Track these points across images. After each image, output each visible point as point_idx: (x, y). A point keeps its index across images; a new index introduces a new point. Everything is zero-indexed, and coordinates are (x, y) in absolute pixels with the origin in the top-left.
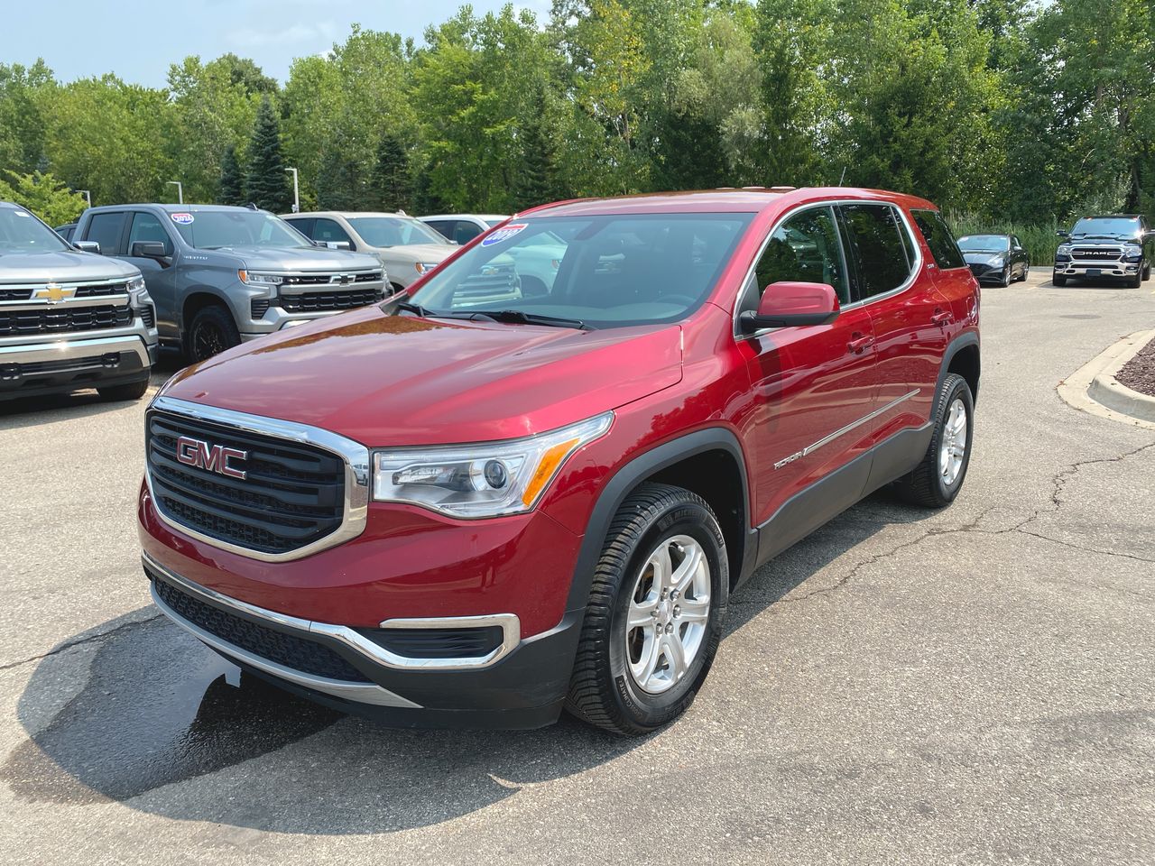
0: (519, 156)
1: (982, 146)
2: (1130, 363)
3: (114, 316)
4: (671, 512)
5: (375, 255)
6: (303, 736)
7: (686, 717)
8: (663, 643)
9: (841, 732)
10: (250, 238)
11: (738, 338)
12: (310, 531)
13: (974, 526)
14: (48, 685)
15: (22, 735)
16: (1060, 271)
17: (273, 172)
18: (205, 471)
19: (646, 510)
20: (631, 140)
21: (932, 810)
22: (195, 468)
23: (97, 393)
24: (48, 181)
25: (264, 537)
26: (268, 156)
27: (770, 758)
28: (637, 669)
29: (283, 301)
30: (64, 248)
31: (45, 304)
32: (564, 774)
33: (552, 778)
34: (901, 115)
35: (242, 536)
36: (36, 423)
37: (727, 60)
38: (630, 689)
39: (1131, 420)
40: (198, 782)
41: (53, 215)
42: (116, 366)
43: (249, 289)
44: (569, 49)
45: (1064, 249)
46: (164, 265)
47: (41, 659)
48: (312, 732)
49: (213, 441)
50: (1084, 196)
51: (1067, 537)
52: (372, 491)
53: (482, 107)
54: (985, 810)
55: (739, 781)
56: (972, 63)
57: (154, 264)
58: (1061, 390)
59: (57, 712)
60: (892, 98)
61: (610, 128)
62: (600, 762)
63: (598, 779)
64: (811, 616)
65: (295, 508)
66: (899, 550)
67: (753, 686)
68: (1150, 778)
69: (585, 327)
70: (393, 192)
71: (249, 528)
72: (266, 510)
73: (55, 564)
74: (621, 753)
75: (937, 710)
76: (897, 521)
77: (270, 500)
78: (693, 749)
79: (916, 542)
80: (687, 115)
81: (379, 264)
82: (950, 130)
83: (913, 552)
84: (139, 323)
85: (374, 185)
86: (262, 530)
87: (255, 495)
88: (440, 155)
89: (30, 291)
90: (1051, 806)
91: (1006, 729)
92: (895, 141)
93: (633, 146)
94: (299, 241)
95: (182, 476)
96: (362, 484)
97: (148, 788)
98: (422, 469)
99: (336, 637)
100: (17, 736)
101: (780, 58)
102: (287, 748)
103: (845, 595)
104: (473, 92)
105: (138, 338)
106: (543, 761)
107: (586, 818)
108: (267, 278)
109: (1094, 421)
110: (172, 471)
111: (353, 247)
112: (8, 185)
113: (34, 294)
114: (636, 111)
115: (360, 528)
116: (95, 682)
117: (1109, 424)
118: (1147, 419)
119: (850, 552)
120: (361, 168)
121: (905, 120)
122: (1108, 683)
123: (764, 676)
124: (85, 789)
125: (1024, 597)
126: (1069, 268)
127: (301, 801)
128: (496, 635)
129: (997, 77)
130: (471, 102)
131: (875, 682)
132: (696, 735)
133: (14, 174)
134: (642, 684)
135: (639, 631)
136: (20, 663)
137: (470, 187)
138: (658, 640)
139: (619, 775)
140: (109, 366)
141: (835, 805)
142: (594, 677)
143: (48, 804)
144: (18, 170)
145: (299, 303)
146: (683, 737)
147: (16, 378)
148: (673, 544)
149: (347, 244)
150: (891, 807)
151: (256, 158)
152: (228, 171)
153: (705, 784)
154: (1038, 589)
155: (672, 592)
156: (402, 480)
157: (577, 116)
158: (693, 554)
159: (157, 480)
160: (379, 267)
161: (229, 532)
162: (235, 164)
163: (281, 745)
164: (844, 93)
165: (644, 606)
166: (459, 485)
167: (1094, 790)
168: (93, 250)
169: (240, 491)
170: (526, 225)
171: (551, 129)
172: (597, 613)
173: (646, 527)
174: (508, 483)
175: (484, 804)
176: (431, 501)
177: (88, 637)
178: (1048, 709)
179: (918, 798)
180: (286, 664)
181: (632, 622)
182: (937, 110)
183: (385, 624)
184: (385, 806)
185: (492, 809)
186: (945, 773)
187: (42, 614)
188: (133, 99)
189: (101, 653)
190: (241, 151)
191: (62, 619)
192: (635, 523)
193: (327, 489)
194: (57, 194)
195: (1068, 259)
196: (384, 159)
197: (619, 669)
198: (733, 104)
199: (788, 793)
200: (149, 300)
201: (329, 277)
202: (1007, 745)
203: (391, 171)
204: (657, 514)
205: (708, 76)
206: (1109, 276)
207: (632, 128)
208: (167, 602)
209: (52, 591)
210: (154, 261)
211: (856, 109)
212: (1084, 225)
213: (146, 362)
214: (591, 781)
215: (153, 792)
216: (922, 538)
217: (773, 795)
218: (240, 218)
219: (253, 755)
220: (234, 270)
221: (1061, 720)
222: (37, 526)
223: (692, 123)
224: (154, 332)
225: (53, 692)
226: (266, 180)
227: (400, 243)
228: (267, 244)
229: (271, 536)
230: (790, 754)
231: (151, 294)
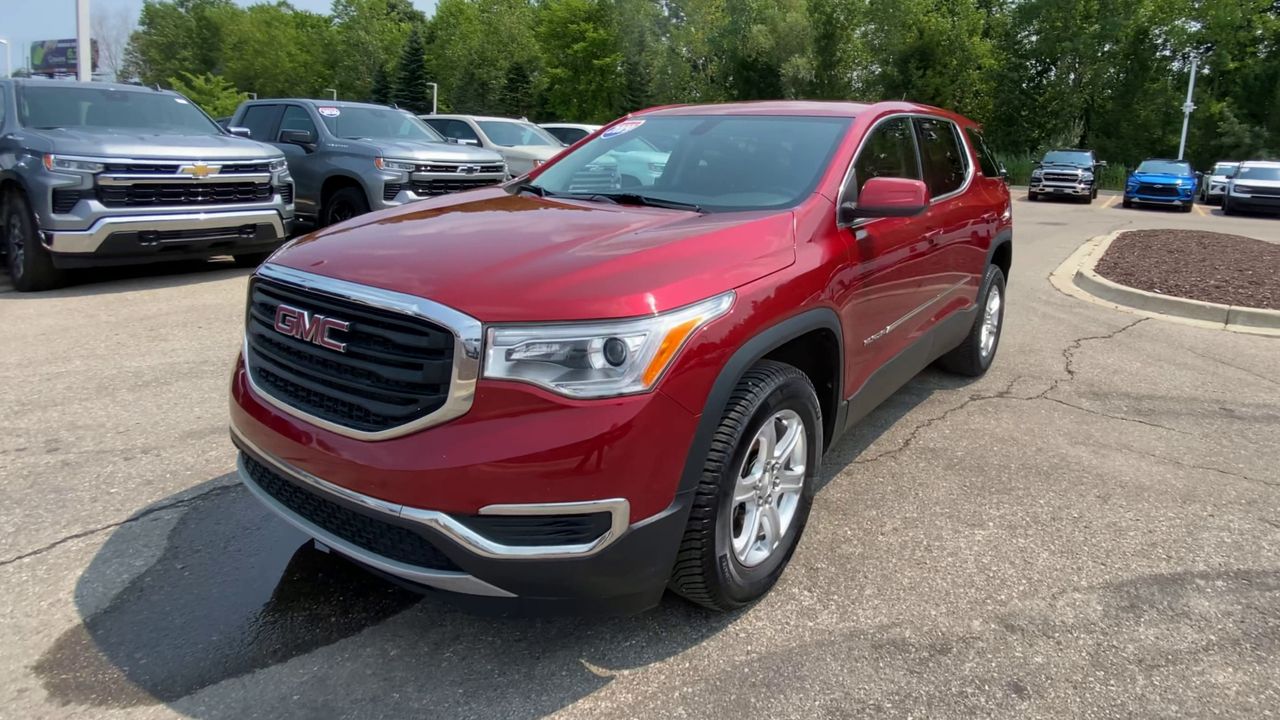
0: (621, 84)
1: (977, 94)
2: (1102, 259)
3: (254, 192)
4: (780, 388)
5: (499, 151)
6: (386, 616)
7: (778, 587)
8: (763, 515)
9: (927, 602)
10: (391, 132)
11: (840, 226)
12: (411, 409)
13: (1007, 393)
14: (118, 557)
15: (75, 618)
16: (1034, 190)
17: (416, 85)
18: (301, 341)
19: (757, 386)
20: (711, 77)
21: (1027, 690)
22: (293, 337)
23: (233, 260)
24: (218, 82)
25: (359, 414)
26: (413, 72)
27: (863, 632)
28: (738, 543)
29: (413, 185)
30: (217, 131)
31: (190, 179)
32: (660, 658)
33: (647, 663)
34: (918, 69)
35: (335, 411)
36: (168, 286)
37: (788, 20)
38: (731, 566)
39: (1112, 305)
40: (261, 675)
41: (220, 110)
42: (251, 236)
43: (383, 174)
44: (667, 5)
45: (1037, 173)
46: (308, 151)
47: (118, 527)
48: (395, 612)
49: (314, 310)
50: (1049, 136)
51: (1085, 404)
52: (482, 367)
53: (593, 42)
54: (1075, 688)
55: (836, 660)
56: (971, 34)
57: (298, 150)
58: (1051, 278)
59: (121, 589)
60: (912, 56)
61: (695, 67)
62: (695, 642)
63: (695, 662)
64: (883, 478)
65: (398, 385)
66: (948, 415)
67: (839, 551)
68: (1214, 645)
69: (703, 211)
70: (517, 106)
71: (344, 404)
72: (363, 385)
73: (157, 423)
74: (717, 630)
75: (1011, 576)
76: (943, 388)
77: (369, 375)
78: (787, 623)
79: (962, 407)
80: (756, 60)
81: (501, 158)
82: (953, 82)
83: (961, 416)
84: (277, 199)
85: (501, 100)
86: (358, 406)
87: (353, 368)
88: (555, 80)
89: (177, 167)
90: (1134, 680)
91: (1077, 595)
92: (913, 88)
93: (713, 81)
94: (431, 136)
95: (278, 345)
96: (473, 357)
97: (203, 685)
98: (538, 345)
99: (428, 523)
100: (67, 617)
101: (830, 20)
102: (365, 631)
103: (910, 457)
104: (586, 31)
105: (275, 212)
106: (638, 642)
107: (683, 712)
108: (401, 165)
109: (1082, 304)
110: (269, 341)
111: (480, 144)
112: (183, 84)
113: (180, 170)
114: (716, 55)
115: (467, 406)
116: (172, 552)
117: (1095, 307)
118: (1123, 304)
119: (908, 416)
120: (491, 86)
121: (921, 73)
122: (1154, 545)
123: (848, 541)
124: (131, 687)
125: (1063, 459)
126: (1041, 187)
127: (373, 700)
128: (604, 520)
129: (988, 43)
130: (584, 39)
131: (950, 545)
132: (789, 607)
133: (189, 75)
134: (742, 558)
135: (742, 506)
136: (92, 532)
137: (580, 106)
138: (758, 513)
139: (716, 657)
140: (245, 236)
141: (932, 687)
142: (698, 557)
143: (83, 707)
144: (193, 72)
145: (429, 188)
146: (777, 610)
147: (154, 244)
148: (778, 419)
149: (475, 141)
150: (987, 687)
151: (403, 73)
152: (378, 82)
153: (803, 666)
154: (1072, 452)
155: (773, 466)
156: (515, 356)
157: (669, 58)
158: (795, 427)
159: (254, 349)
160: (501, 161)
161: (321, 406)
162: (384, 78)
163: (360, 628)
164: (875, 51)
165: (748, 481)
166: (576, 361)
167: (1167, 660)
168: (244, 135)
169: (339, 365)
170: (643, 122)
171: (648, 66)
172: (706, 491)
173: (758, 403)
174: (628, 361)
175: (575, 699)
176: (545, 380)
177: (173, 502)
178: (1109, 572)
179: (1010, 676)
180: (371, 549)
181: (738, 498)
182: (945, 66)
183: (485, 510)
184: (467, 703)
185: (583, 704)
186: (1031, 646)
187: (130, 477)
188: (303, 21)
189: (183, 521)
190: (389, 67)
191: (149, 483)
192: (747, 400)
193: (432, 365)
194: (225, 93)
195: (1039, 180)
196: (511, 80)
197: (723, 548)
198: (792, 53)
199: (885, 674)
200: (290, 179)
201: (456, 167)
202: (1081, 613)
203: (516, 90)
204: (768, 391)
205: (773, 31)
206: (1069, 194)
207: (712, 68)
208: (252, 474)
209: (145, 452)
210: (300, 148)
211: (884, 63)
212: (1051, 155)
213: (280, 234)
214: (687, 665)
215: (209, 690)
216: (966, 403)
217: (870, 676)
218: (381, 114)
219: (328, 641)
220: (372, 157)
221: (1122, 584)
222: (147, 384)
223: (759, 66)
224: (291, 207)
225: (121, 565)
226: (411, 92)
227: (521, 144)
228: (403, 137)
229: (367, 413)
230: (882, 628)
231: (292, 174)
